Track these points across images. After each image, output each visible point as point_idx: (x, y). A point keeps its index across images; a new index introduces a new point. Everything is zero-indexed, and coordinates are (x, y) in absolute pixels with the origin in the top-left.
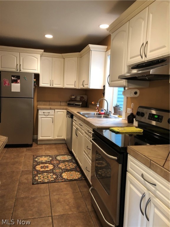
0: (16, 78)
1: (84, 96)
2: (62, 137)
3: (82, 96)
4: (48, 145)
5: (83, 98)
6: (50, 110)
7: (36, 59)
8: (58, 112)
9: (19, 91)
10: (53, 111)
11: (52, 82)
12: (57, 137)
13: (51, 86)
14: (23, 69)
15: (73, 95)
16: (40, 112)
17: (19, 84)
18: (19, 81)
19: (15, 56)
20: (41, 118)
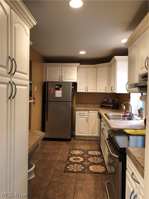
0: (58, 87)
1: (115, 99)
2: (95, 135)
3: (113, 99)
4: (84, 141)
5: (115, 100)
6: (85, 111)
7: (74, 71)
8: (91, 113)
9: (61, 96)
10: (87, 112)
11: (87, 88)
12: (90, 134)
13: (86, 92)
14: (64, 79)
15: (105, 99)
16: (77, 113)
17: (61, 91)
18: (61, 89)
19: (58, 70)
20: (78, 117)
